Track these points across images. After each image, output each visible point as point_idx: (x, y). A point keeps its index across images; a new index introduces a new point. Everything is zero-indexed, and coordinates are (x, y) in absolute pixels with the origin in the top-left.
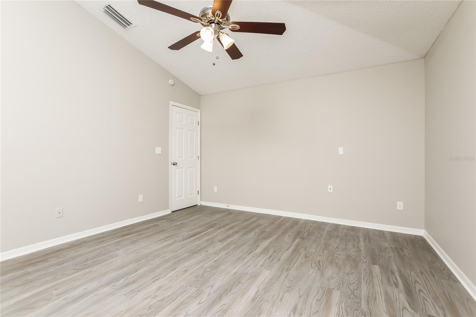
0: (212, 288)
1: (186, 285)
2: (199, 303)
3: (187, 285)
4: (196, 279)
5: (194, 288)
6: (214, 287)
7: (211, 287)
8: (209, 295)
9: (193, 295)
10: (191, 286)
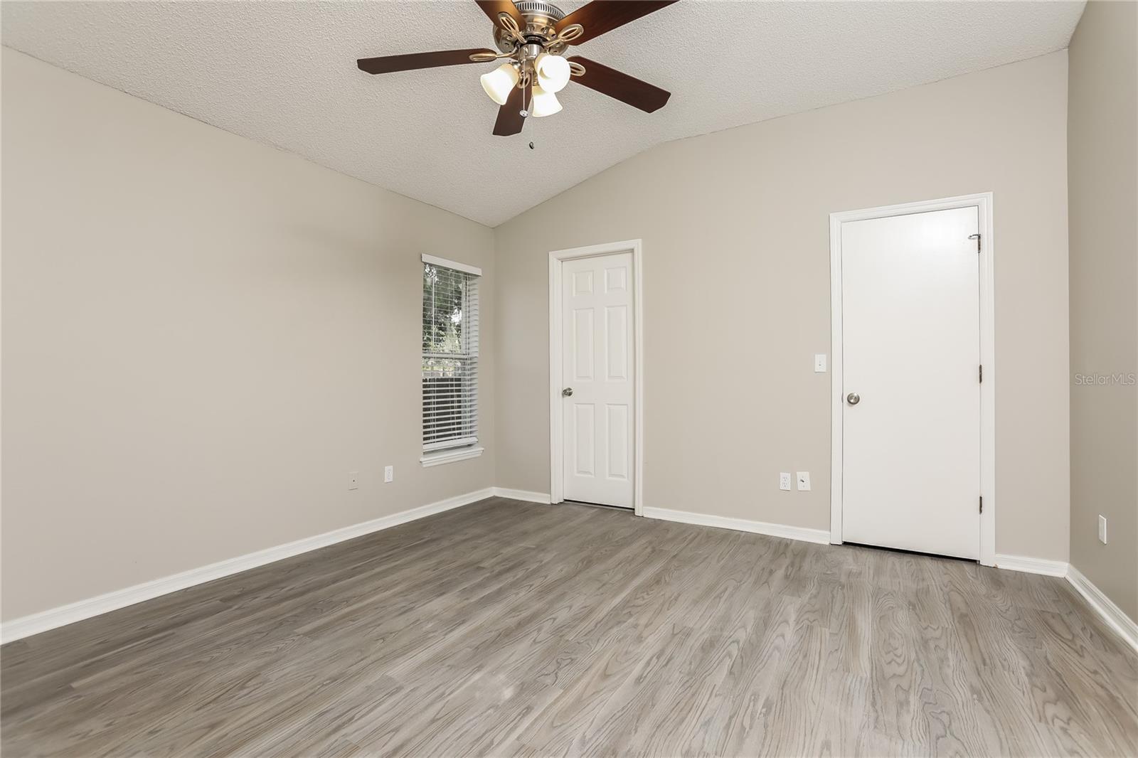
0: (535, 640)
1: (588, 644)
2: (555, 619)
3: (587, 646)
4: (573, 657)
5: (570, 639)
6: (531, 641)
7: (537, 641)
8: (539, 630)
9: (568, 630)
10: (579, 643)
